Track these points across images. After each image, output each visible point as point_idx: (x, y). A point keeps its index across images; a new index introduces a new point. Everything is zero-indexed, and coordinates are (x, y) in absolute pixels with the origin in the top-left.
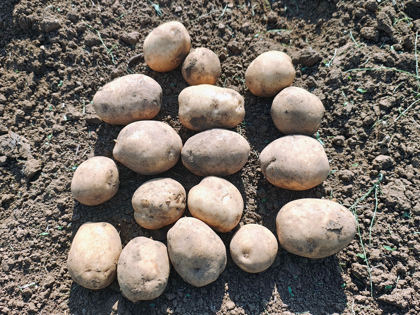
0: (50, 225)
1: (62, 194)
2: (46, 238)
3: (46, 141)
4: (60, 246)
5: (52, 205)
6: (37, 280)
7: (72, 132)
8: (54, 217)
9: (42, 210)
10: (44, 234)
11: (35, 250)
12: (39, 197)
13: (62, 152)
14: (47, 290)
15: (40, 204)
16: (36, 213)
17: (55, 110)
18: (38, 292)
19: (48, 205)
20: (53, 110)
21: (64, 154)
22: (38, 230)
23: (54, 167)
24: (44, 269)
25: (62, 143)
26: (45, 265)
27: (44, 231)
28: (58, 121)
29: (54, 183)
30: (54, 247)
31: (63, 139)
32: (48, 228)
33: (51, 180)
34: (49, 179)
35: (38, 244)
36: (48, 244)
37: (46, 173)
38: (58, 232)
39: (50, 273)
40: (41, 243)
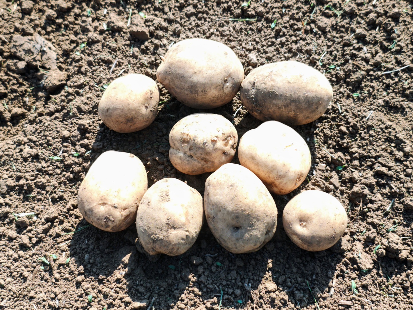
0: (65, 149)
1: (85, 116)
2: (57, 163)
3: (77, 51)
4: (71, 176)
5: (71, 126)
6: (38, 211)
7: (110, 44)
8: (71, 140)
9: (59, 129)
10: (56, 158)
11: (41, 175)
12: (57, 114)
13: (94, 66)
14: (47, 224)
15: (56, 122)
16: (51, 132)
17: (94, 16)
18: (36, 224)
19: (67, 125)
20: (92, 15)
21: (97, 69)
22: (49, 152)
23: (82, 81)
24: (48, 199)
25: (96, 55)
26: (50, 195)
27: (55, 155)
28: (96, 29)
29: (78, 101)
30: (64, 176)
31: (98, 51)
32: (61, 152)
33: (75, 97)
34: (72, 95)
35: (46, 169)
36: (58, 171)
37: (71, 87)
38: (73, 159)
39: (54, 206)
40: (50, 168)
